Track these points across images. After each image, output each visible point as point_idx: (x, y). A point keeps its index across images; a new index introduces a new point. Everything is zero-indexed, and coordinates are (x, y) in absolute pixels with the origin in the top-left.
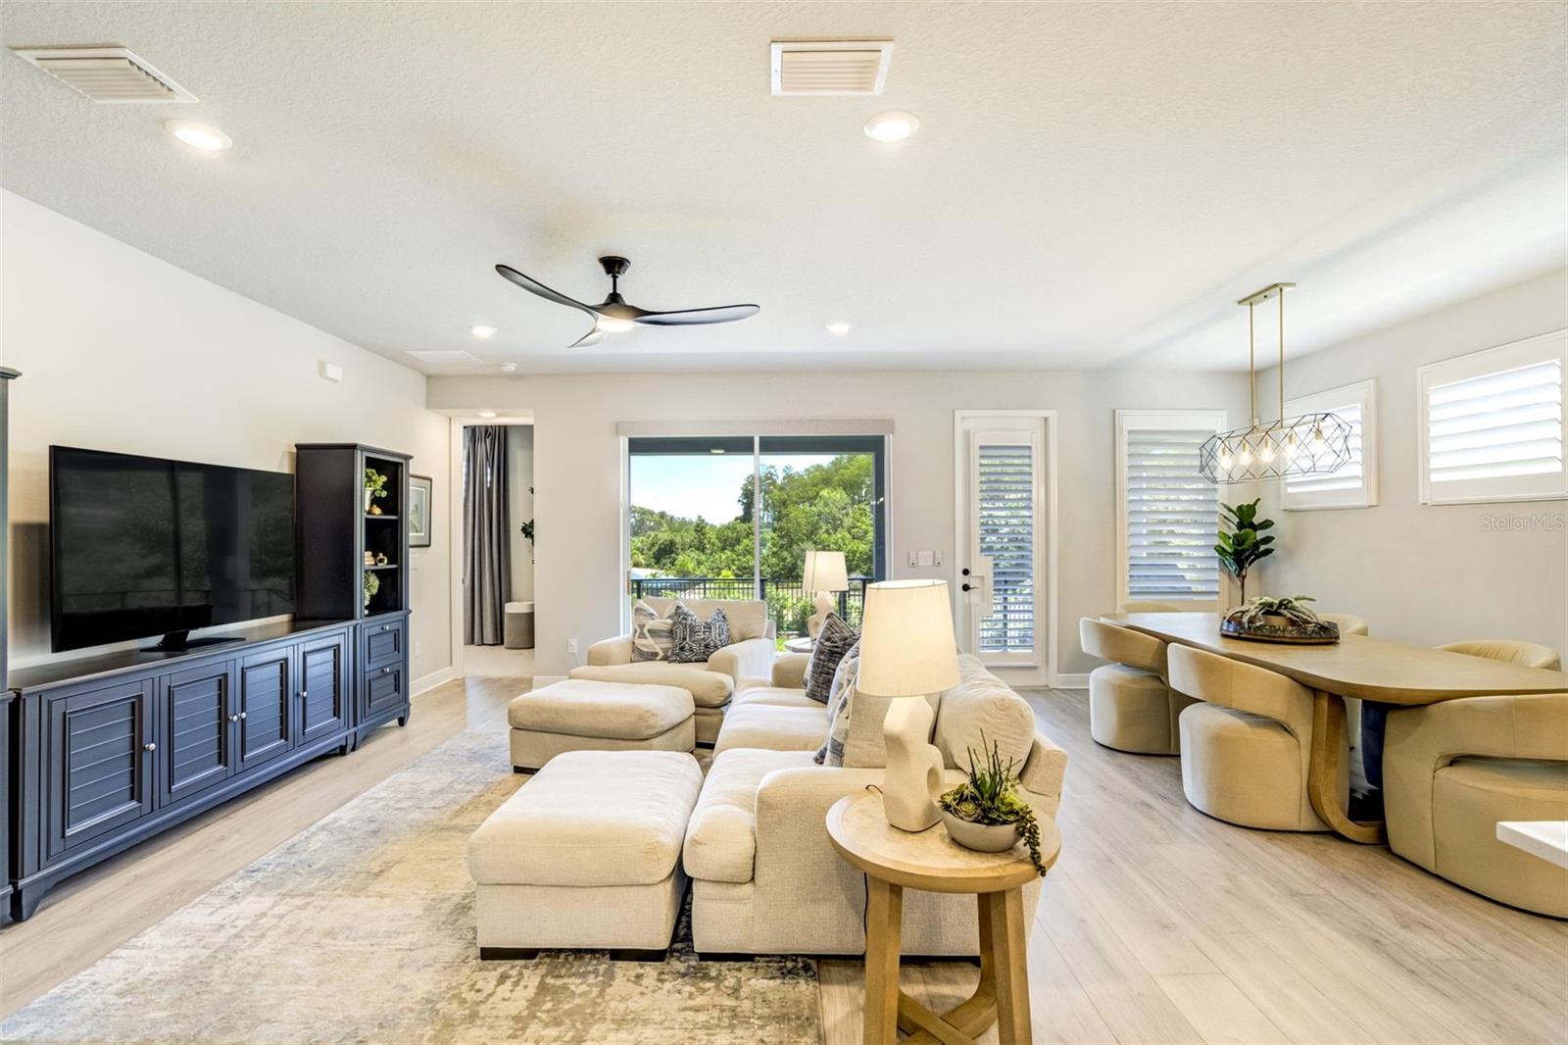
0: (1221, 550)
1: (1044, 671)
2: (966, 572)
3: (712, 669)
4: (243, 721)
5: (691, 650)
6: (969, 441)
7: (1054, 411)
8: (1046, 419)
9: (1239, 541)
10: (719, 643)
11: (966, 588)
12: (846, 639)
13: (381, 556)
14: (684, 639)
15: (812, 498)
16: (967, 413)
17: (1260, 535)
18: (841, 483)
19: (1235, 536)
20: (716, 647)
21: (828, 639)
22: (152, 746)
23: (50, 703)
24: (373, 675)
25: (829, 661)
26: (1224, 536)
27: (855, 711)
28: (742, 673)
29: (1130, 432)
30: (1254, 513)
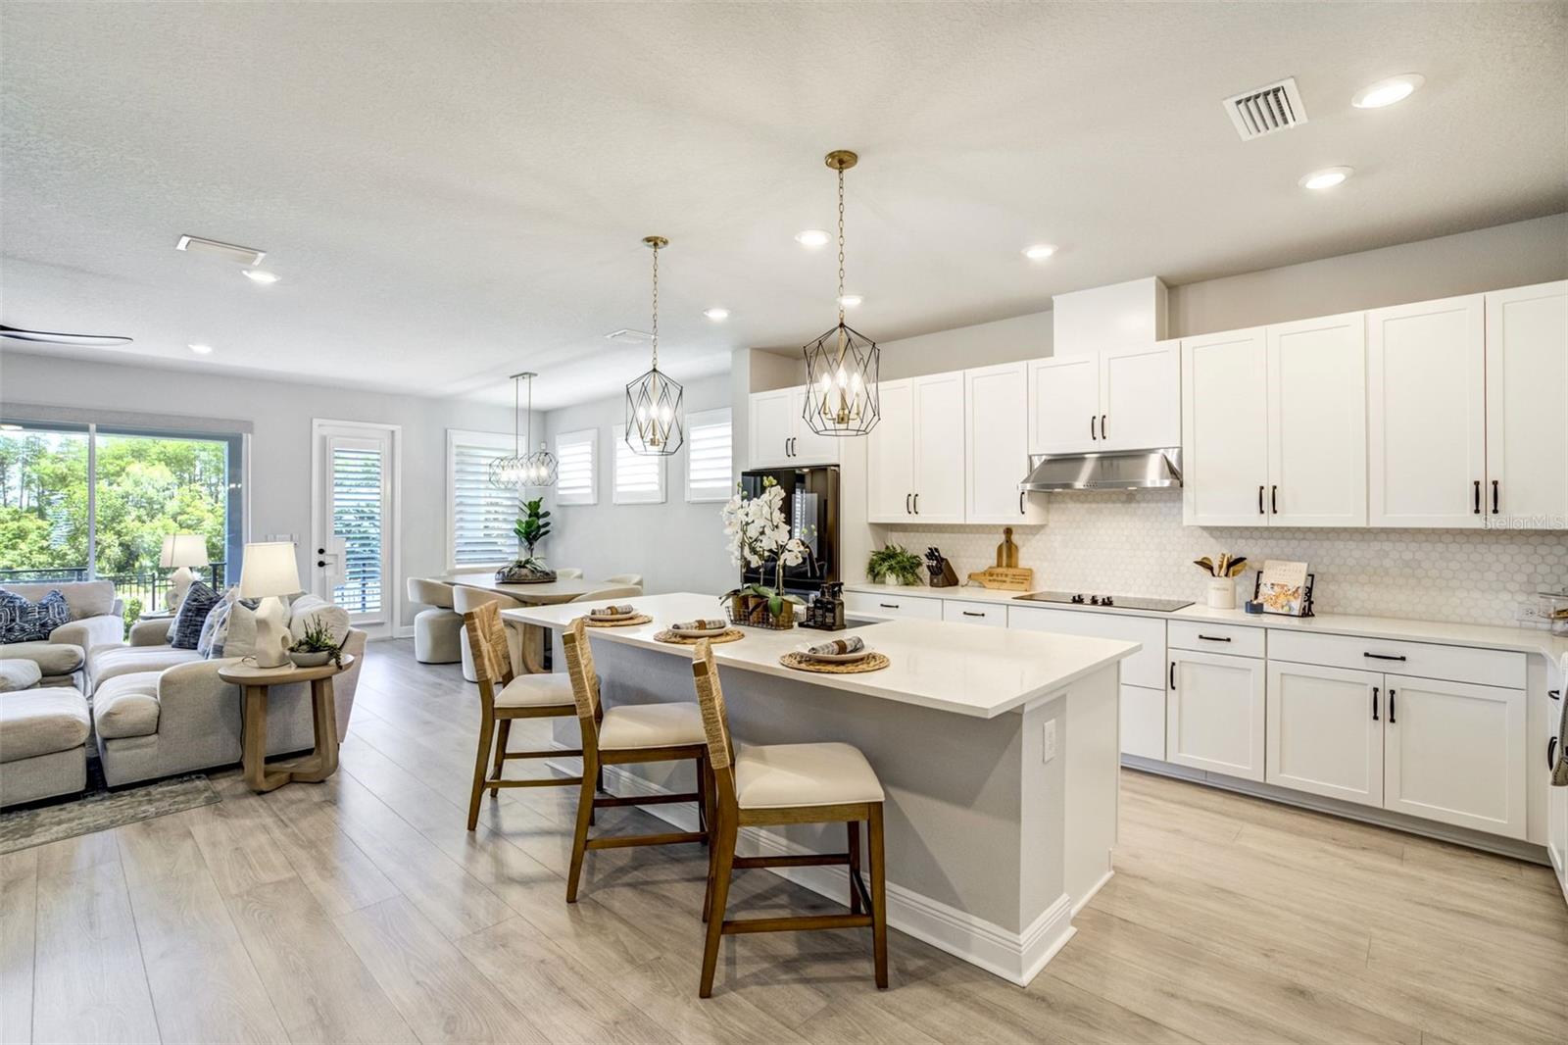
0: (517, 532)
1: (389, 625)
2: (321, 551)
3: (53, 643)
5: (23, 630)
6: (326, 444)
7: (400, 427)
8: (393, 432)
9: (529, 524)
10: (58, 621)
11: (321, 564)
12: (212, 599)
14: (13, 620)
15: (113, 475)
16: (322, 421)
17: (541, 522)
18: (162, 456)
19: (527, 522)
20: (56, 625)
21: (195, 600)
25: (196, 616)
26: (519, 522)
27: (232, 624)
28: (91, 643)
29: (458, 446)
30: (539, 506)
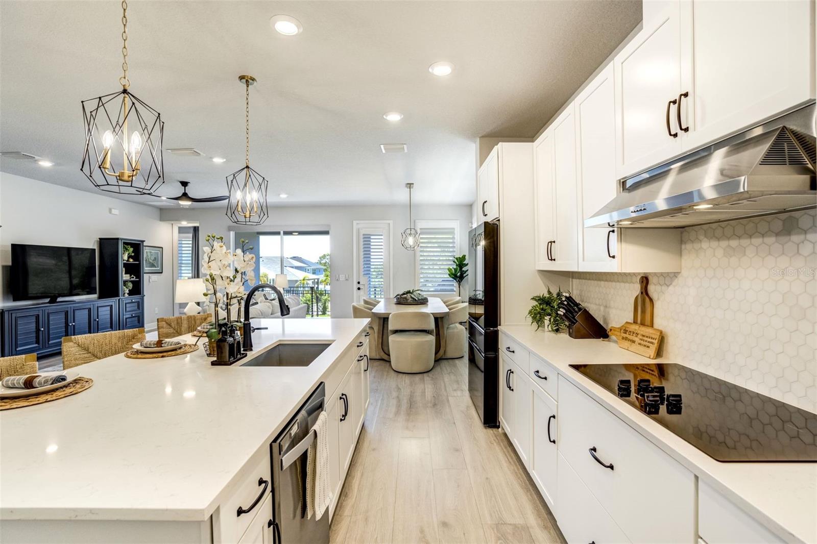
2: (359, 283)
4: (74, 326)
6: (359, 232)
7: (392, 221)
8: (389, 224)
11: (359, 289)
13: (133, 276)
16: (358, 222)
17: (464, 269)
19: (456, 270)
22: (42, 329)
23: (11, 314)
24: (127, 316)
29: (420, 229)
30: (463, 260)
